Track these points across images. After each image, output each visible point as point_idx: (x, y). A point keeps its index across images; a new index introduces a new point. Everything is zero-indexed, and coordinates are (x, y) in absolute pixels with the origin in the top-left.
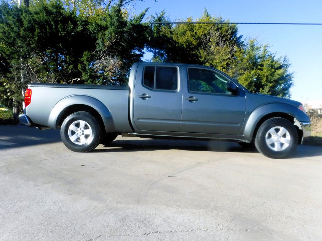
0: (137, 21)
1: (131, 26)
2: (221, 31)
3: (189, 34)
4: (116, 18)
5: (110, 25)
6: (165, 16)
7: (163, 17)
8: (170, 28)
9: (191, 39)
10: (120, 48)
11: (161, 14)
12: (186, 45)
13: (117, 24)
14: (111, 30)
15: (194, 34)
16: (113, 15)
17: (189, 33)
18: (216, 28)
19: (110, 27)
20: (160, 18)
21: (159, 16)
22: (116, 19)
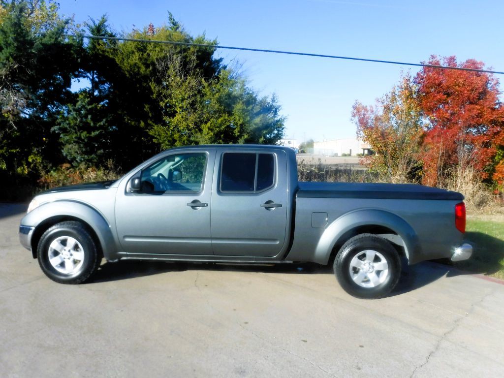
0: (51, 37)
1: (41, 46)
2: (185, 54)
3: (137, 58)
4: (13, 36)
5: (5, 45)
6: (106, 24)
7: (103, 25)
8: (115, 43)
9: (140, 64)
10: (26, 78)
11: (101, 20)
12: (130, 74)
13: (16, 44)
14: (6, 53)
15: (145, 55)
16: (9, 31)
17: (137, 55)
18: (178, 50)
19: (5, 49)
20: (99, 26)
21: (97, 23)
22: (12, 38)
